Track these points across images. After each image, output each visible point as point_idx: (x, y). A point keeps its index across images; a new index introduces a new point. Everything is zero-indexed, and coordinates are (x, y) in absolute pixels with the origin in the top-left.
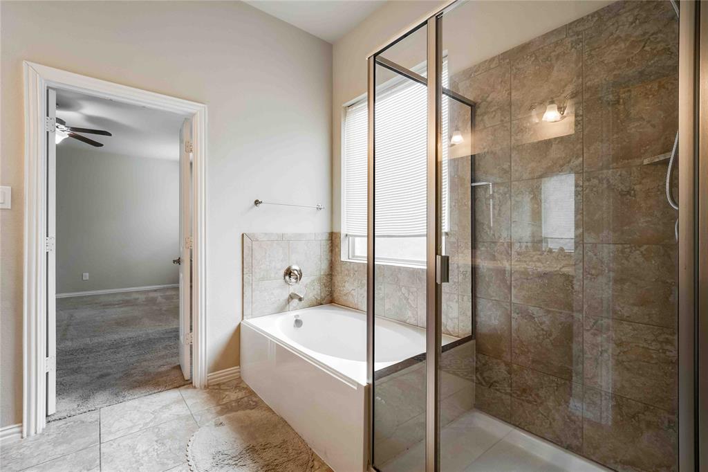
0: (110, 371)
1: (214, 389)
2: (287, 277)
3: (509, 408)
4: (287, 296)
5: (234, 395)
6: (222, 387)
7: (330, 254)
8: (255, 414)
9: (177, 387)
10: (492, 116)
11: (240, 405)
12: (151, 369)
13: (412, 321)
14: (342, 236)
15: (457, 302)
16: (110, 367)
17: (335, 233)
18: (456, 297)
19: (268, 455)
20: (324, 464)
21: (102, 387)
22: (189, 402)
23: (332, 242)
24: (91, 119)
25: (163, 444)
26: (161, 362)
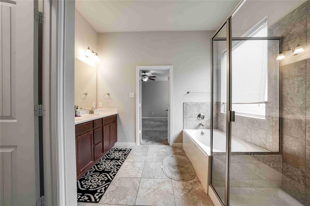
0: (153, 137)
1: (174, 148)
2: (199, 118)
3: (304, 196)
4: (199, 124)
5: (179, 151)
6: (177, 148)
7: (217, 110)
8: (182, 158)
9: (166, 145)
10: (293, 41)
11: (180, 154)
12: (161, 139)
13: (249, 140)
14: (221, 103)
15: (272, 135)
16: (153, 136)
17: (219, 102)
18: (271, 133)
19: (182, 169)
20: (198, 178)
21: (151, 140)
22: (167, 149)
23: (217, 106)
24: (153, 74)
25: (159, 157)
26: (164, 138)
